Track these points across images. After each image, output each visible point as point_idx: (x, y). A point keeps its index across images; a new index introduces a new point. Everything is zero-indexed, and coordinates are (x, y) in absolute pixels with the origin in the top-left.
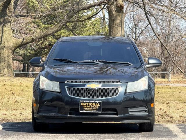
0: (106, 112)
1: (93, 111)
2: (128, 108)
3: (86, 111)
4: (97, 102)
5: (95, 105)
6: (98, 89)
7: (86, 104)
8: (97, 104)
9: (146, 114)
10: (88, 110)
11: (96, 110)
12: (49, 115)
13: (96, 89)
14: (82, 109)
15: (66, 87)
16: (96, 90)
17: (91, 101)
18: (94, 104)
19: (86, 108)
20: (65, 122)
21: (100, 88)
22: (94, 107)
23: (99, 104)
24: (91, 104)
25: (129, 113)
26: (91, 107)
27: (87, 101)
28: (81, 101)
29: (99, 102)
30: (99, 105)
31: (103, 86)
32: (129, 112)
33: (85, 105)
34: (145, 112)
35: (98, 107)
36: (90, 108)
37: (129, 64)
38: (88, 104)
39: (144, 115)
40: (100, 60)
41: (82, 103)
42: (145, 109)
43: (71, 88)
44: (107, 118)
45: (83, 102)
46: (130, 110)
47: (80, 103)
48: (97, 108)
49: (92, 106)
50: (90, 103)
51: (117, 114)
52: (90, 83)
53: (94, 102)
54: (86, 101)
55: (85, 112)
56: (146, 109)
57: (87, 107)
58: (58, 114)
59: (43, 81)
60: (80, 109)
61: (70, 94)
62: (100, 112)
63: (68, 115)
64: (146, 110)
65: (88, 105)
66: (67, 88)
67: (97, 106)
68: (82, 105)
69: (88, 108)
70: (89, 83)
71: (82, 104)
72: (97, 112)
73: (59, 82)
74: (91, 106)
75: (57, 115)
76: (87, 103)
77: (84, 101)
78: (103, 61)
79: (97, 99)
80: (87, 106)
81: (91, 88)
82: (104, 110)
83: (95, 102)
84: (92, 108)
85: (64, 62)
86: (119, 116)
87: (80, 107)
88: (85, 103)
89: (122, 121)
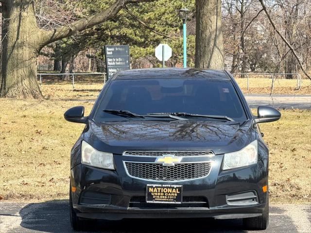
0: (190, 202)
1: (168, 201)
2: (225, 194)
3: (158, 201)
4: (175, 186)
5: (171, 192)
6: (176, 165)
7: (158, 190)
8: (174, 190)
9: (256, 203)
10: (160, 199)
11: (174, 199)
12: (97, 206)
13: (174, 165)
14: (151, 198)
15: (124, 162)
16: (173, 166)
17: (166, 186)
18: (170, 190)
19: (157, 196)
20: (124, 219)
21: (180, 164)
22: (169, 194)
23: (177, 189)
24: (165, 190)
25: (227, 204)
26: (164, 195)
27: (159, 185)
28: (148, 185)
29: (178, 186)
30: (177, 192)
31: (184, 160)
32: (227, 201)
33: (155, 192)
34: (253, 200)
35: (176, 195)
36: (163, 197)
37: (227, 119)
38: (161, 190)
39: (251, 205)
40: (179, 113)
41: (150, 188)
42: (252, 195)
43: (133, 163)
44: (191, 212)
45: (152, 187)
46: (228, 198)
47: (147, 188)
48: (174, 196)
49: (167, 192)
50: (164, 188)
51: (207, 205)
52: (164, 155)
53: (169, 186)
54: (157, 185)
55: (155, 202)
56: (255, 195)
57: (159, 194)
58: (111, 205)
59: (86, 151)
60: (147, 197)
61: (130, 174)
62: (180, 203)
63: (128, 208)
64: (255, 198)
65: (161, 192)
66: (126, 163)
67: (174, 193)
68: (151, 192)
69: (160, 196)
70: (161, 155)
71: (151, 190)
72: (174, 203)
73: (113, 154)
74: (164, 193)
75: (111, 207)
76: (159, 189)
77: (154, 186)
79: (176, 181)
80: (158, 192)
82: (186, 198)
83: (172, 186)
84: (167, 196)
85: (121, 116)
86: (211, 208)
87: (147, 194)
88: (155, 189)
89: (215, 217)
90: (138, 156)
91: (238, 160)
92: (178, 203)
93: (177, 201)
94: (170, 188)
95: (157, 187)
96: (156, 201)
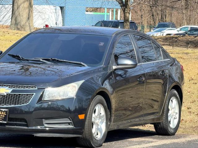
0: (15, 122)
2: (42, 118)
4: (3, 110)
5: (1, 114)
6: (7, 95)
8: (3, 112)
9: (71, 126)
11: (2, 119)
13: (6, 94)
16: (5, 95)
21: (10, 94)
23: (5, 112)
29: (5, 110)
30: (5, 114)
31: (13, 91)
32: (44, 124)
34: (69, 124)
39: (68, 128)
40: (53, 59)
44: (15, 129)
46: (45, 121)
48: (3, 117)
51: (27, 126)
56: (71, 121)
62: (6, 122)
64: (71, 123)
67: (3, 115)
72: (2, 122)
78: (56, 59)
79: (5, 106)
82: (10, 119)
86: (30, 128)
89: (34, 134)
91: (62, 94)
92: (4, 122)
93: (4, 121)
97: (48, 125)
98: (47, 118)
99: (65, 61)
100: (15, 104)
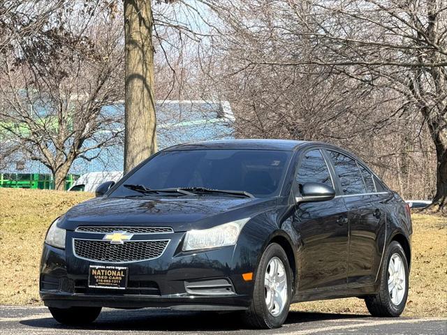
0: (139, 288)
1: (108, 286)
2: (185, 280)
3: (101, 285)
4: (120, 268)
5: (115, 275)
6: (125, 243)
7: (101, 273)
8: (119, 272)
9: (230, 293)
10: (104, 284)
11: (118, 283)
12: (50, 292)
13: (122, 243)
14: (94, 282)
15: (73, 239)
16: (121, 245)
17: (109, 267)
18: (114, 273)
19: (100, 279)
20: (73, 307)
21: (130, 242)
22: (114, 278)
23: (122, 272)
24: (109, 273)
25: (186, 292)
26: (108, 279)
27: (103, 267)
28: (91, 266)
29: (122, 268)
30: (122, 275)
31: (133, 238)
32: (186, 289)
33: (99, 275)
34: (228, 289)
35: (121, 278)
36: (107, 281)
38: (104, 273)
40: (197, 188)
41: (93, 270)
42: (225, 283)
43: (81, 241)
45: (95, 269)
46: (188, 285)
47: (90, 270)
48: (119, 280)
49: (111, 275)
50: (108, 270)
51: (158, 293)
52: (114, 232)
53: (114, 268)
54: (100, 267)
55: (97, 287)
56: (230, 283)
57: (102, 277)
58: (60, 290)
60: (89, 281)
62: (124, 288)
63: (75, 294)
64: (230, 287)
65: (104, 275)
66: (75, 240)
67: (119, 276)
68: (94, 275)
69: (103, 280)
70: (112, 231)
71: (94, 272)
72: (118, 288)
73: (67, 230)
74: (108, 276)
76: (103, 271)
77: (97, 267)
78: (203, 188)
79: (122, 262)
80: (101, 275)
81: (113, 240)
82: (131, 284)
83: (116, 268)
84: (111, 280)
86: (163, 296)
87: (89, 277)
88: (99, 271)
90: (89, 232)
91: (213, 240)
92: (122, 288)
93: (121, 286)
94: (115, 270)
95: (99, 269)
96: (99, 285)
97: (193, 291)
98: (190, 281)
99: (217, 190)
100: (139, 258)
